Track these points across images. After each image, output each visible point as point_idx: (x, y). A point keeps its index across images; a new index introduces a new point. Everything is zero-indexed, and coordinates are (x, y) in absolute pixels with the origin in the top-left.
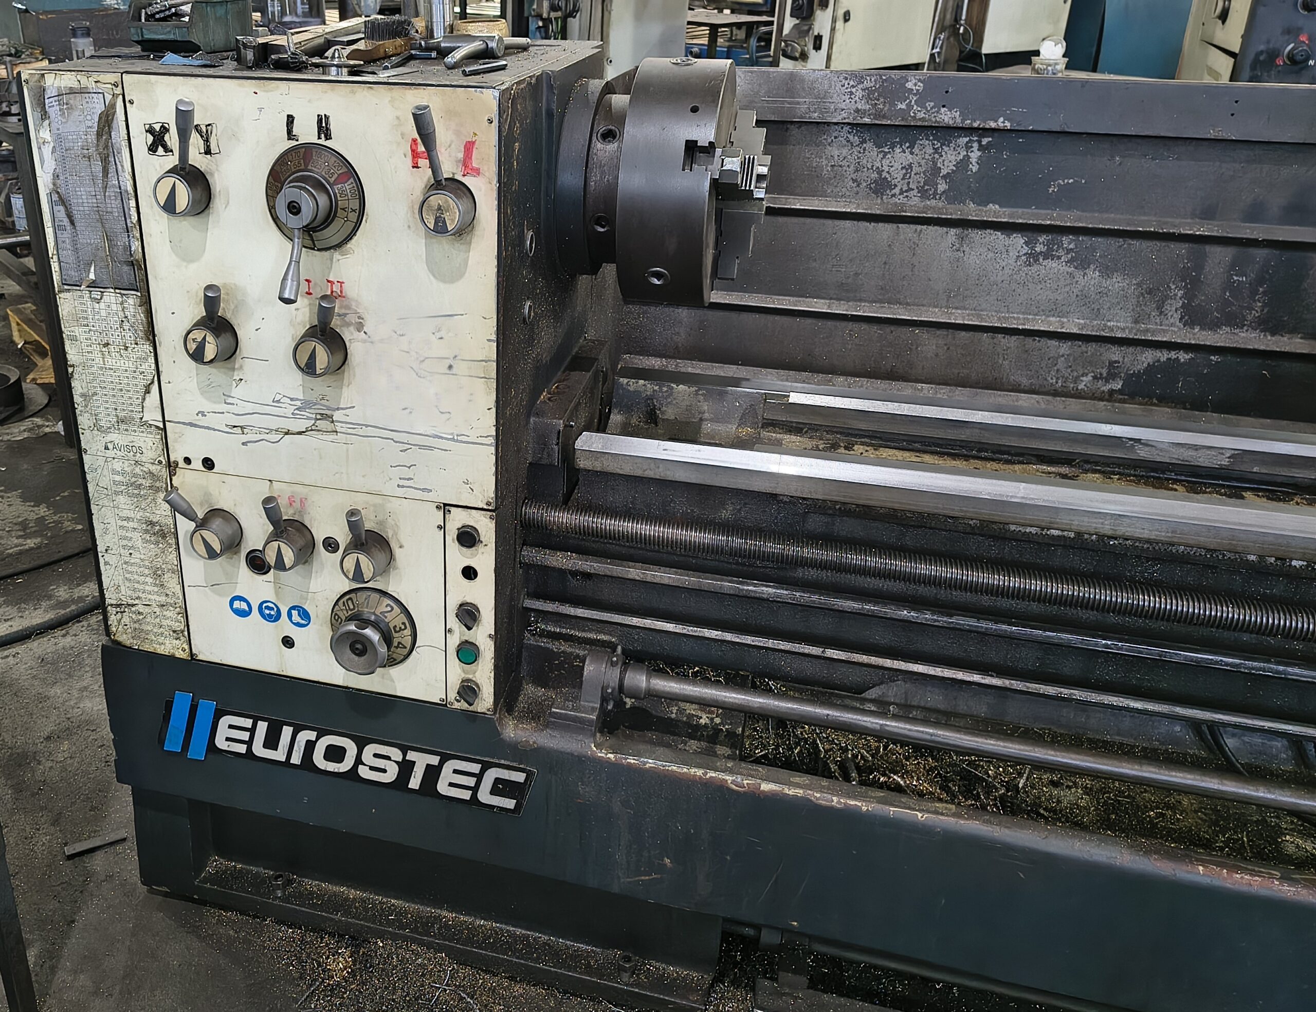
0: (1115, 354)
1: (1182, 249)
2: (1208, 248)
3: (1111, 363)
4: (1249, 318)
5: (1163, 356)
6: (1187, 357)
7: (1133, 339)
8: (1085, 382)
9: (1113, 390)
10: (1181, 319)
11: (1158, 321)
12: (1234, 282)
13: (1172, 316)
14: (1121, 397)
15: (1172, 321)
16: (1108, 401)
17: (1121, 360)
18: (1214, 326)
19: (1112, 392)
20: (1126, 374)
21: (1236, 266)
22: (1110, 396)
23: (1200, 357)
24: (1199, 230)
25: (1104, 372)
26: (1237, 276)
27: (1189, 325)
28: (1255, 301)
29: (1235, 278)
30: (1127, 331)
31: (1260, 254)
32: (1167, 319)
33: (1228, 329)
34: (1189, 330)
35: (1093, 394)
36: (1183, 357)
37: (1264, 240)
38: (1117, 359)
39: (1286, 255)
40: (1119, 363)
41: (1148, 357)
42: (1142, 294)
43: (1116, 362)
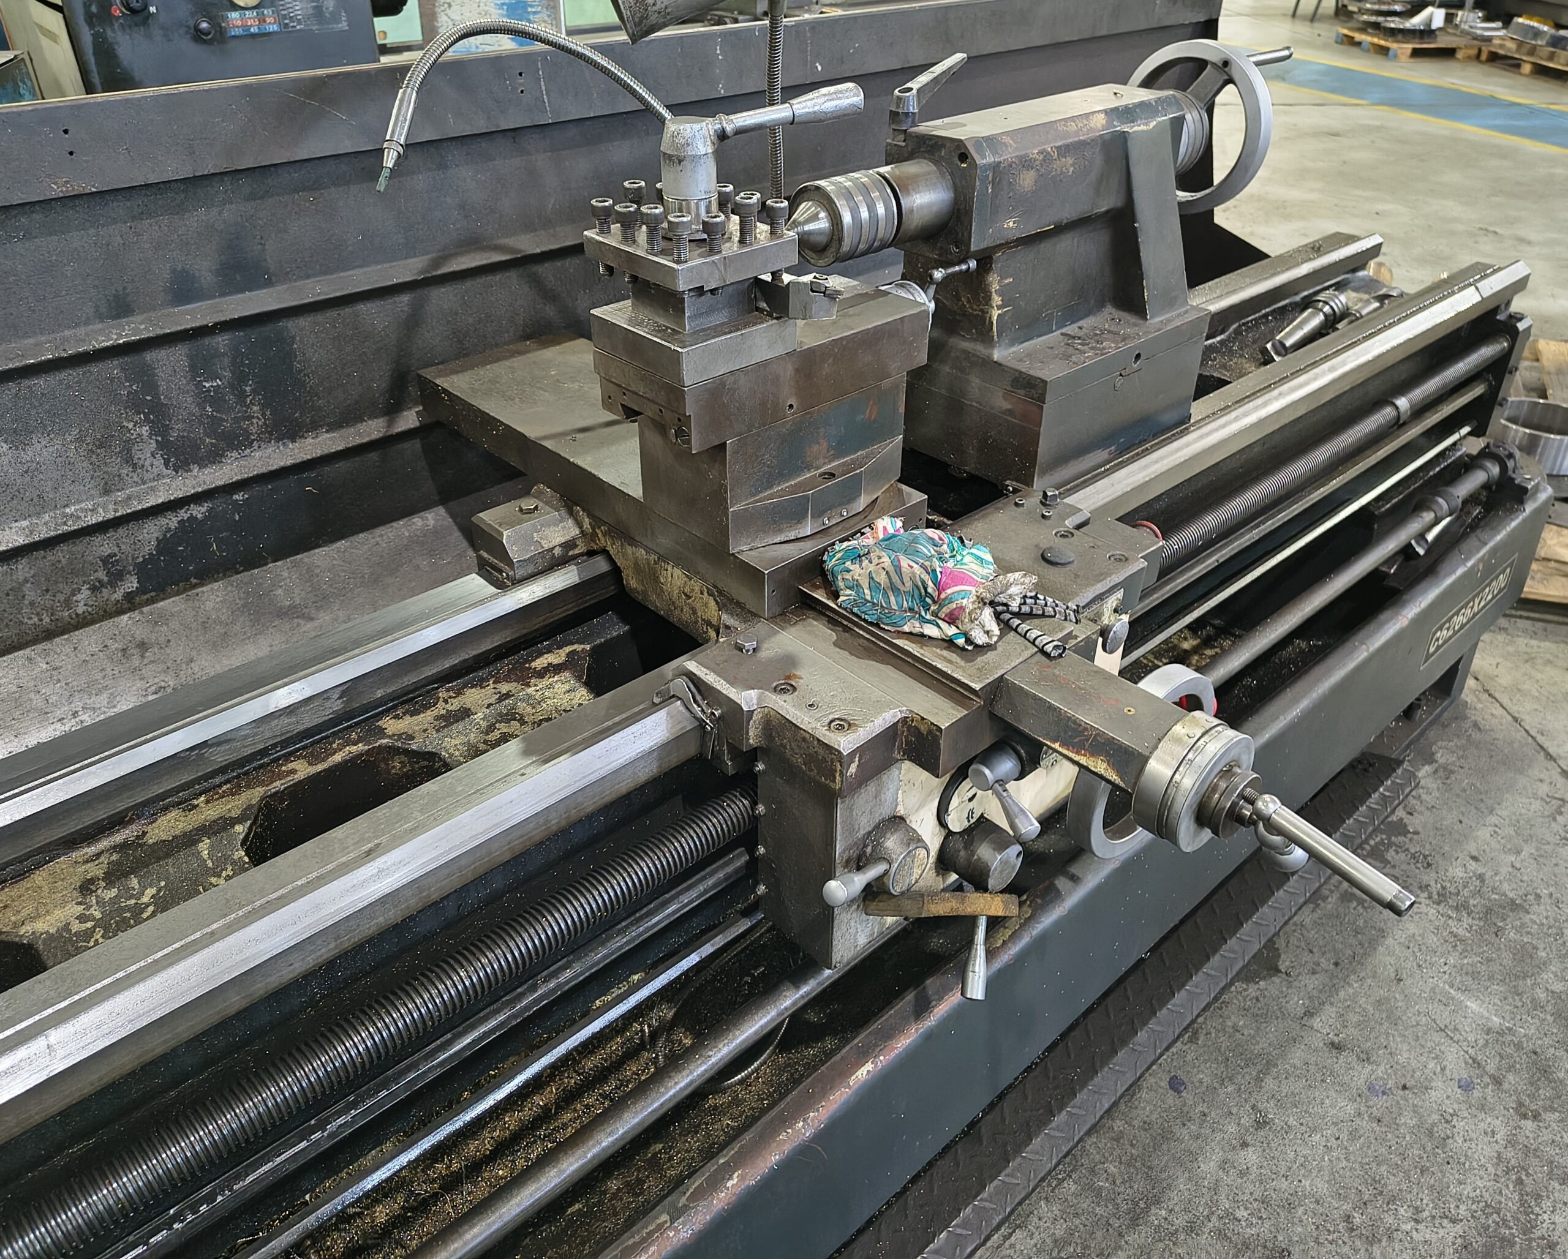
0: (103, 545)
1: (113, 368)
2: (149, 356)
3: (106, 561)
4: (253, 429)
5: (172, 521)
6: (203, 510)
7: (115, 518)
8: (83, 601)
9: (128, 593)
10: (166, 465)
11: (136, 479)
12: (209, 391)
13: (152, 465)
14: (145, 597)
15: (155, 471)
16: (130, 610)
17: (116, 550)
18: (214, 457)
19: (129, 597)
20: (136, 565)
21: (200, 367)
22: (130, 603)
23: (220, 504)
24: (120, 336)
25: (102, 575)
26: (207, 381)
27: (180, 467)
28: (248, 407)
29: (207, 385)
30: (101, 510)
31: (222, 341)
32: (147, 471)
33: (235, 454)
34: (185, 475)
35: (105, 611)
36: (199, 511)
37: (216, 324)
38: (109, 551)
39: (254, 334)
40: (115, 555)
41: (151, 532)
42: (92, 451)
43: (110, 556)
